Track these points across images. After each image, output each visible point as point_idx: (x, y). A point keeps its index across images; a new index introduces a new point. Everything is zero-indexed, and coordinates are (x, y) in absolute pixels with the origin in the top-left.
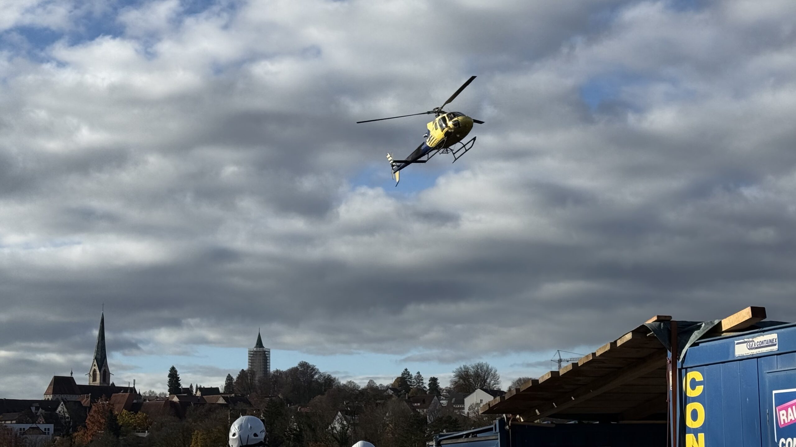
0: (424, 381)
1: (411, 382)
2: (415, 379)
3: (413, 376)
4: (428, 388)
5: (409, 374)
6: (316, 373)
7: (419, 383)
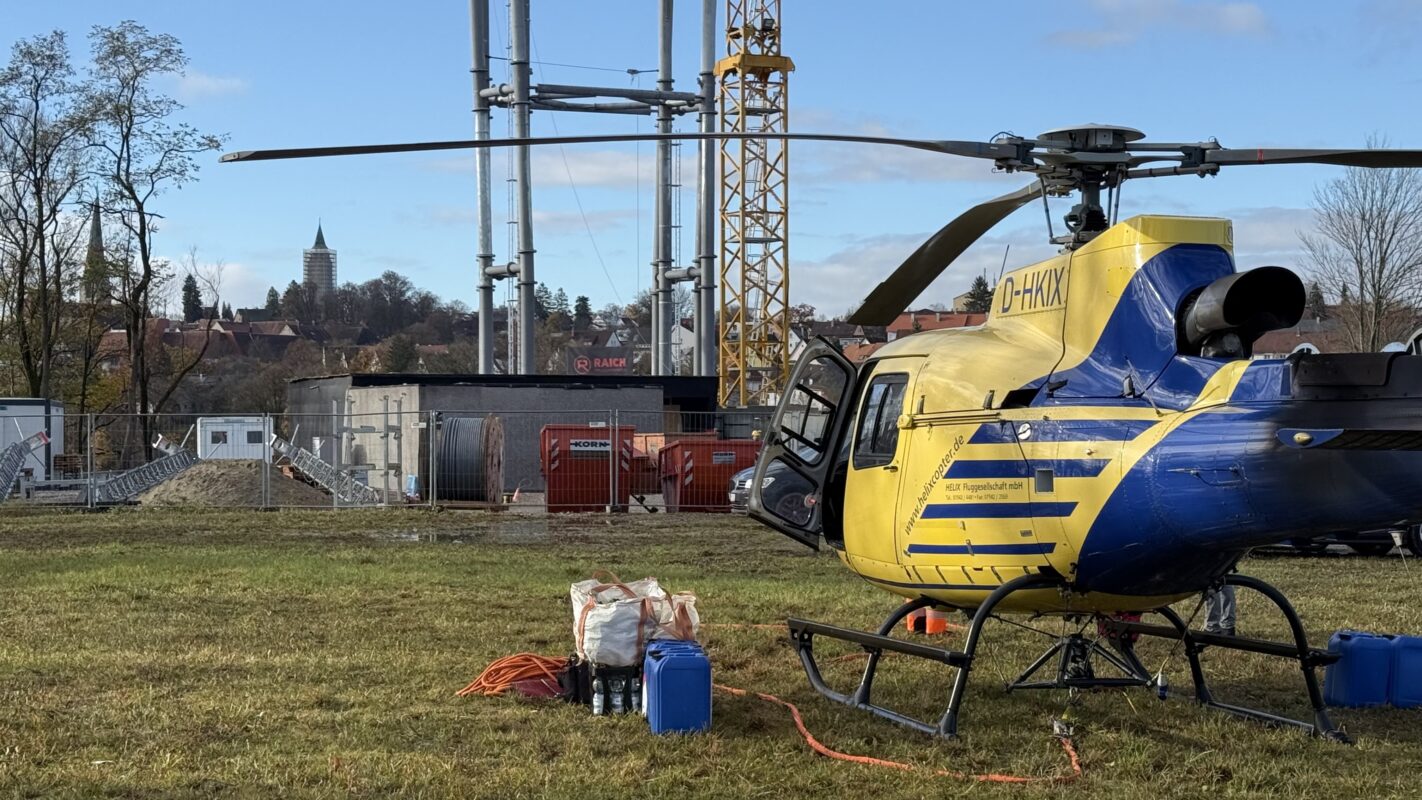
0: (569, 302)
1: (549, 303)
2: (556, 298)
3: (553, 295)
4: (574, 312)
5: (546, 292)
6: (408, 289)
7: (561, 305)
